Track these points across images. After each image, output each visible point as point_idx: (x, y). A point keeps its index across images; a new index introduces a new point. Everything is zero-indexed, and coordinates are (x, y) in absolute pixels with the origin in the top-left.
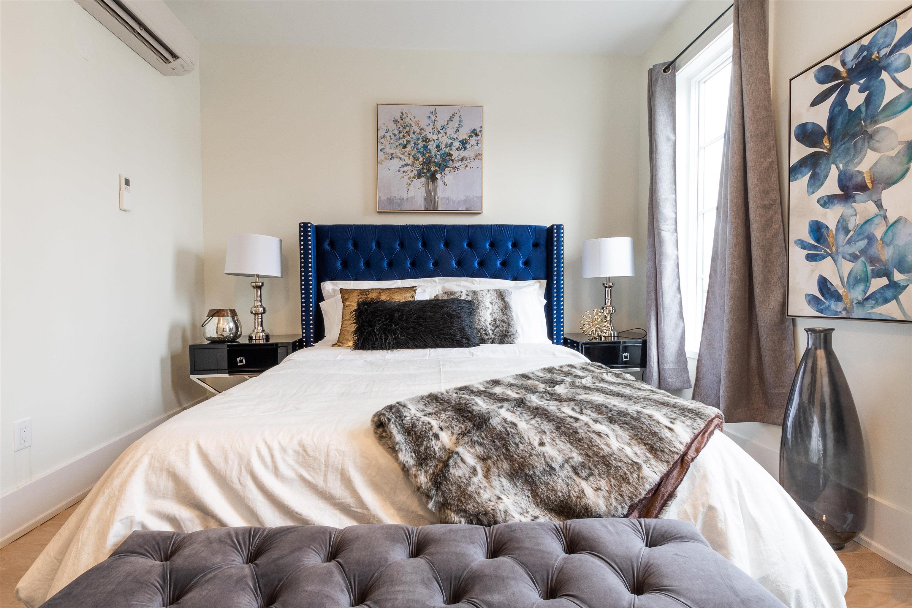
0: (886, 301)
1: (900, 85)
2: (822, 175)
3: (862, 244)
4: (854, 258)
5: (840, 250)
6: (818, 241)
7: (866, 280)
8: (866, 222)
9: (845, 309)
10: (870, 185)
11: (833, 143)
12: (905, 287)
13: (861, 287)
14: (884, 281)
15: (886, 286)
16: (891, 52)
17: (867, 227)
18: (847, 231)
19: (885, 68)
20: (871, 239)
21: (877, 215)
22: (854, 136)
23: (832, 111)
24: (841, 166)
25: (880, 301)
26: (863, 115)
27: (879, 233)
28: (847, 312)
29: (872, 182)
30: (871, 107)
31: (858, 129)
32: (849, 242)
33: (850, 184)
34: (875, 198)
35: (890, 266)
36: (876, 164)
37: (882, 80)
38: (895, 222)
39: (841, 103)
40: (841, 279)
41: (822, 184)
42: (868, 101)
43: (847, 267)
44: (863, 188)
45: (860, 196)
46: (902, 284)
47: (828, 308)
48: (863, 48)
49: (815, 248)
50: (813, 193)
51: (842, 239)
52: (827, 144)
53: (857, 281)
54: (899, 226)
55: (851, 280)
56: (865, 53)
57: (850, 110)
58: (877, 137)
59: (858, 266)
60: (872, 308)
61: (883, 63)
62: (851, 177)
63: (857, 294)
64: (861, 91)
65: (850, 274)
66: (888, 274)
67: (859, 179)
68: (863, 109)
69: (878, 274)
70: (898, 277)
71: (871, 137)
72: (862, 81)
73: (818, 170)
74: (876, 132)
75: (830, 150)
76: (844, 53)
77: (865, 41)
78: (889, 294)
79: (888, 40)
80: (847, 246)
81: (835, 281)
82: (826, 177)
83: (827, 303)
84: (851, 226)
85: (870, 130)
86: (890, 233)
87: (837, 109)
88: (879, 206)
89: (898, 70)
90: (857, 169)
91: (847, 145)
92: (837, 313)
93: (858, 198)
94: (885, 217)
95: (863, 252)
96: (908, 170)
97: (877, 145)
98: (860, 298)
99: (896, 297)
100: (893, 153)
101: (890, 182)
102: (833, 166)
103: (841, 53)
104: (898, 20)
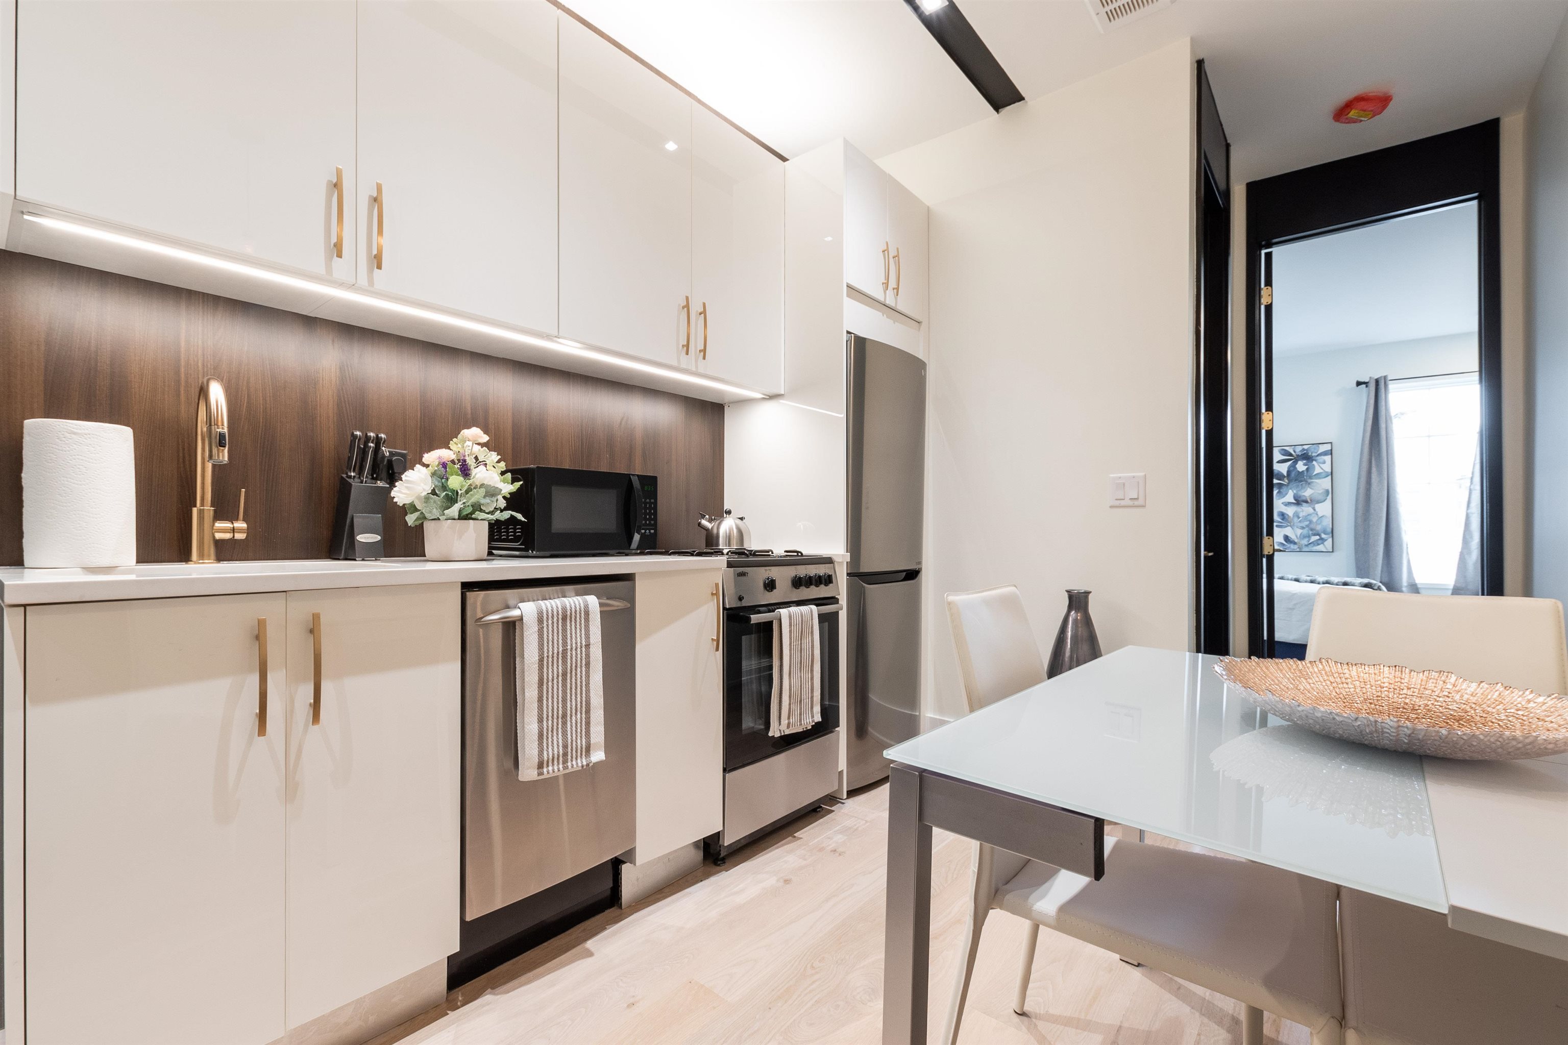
0: (1318, 544)
1: (1322, 469)
2: (1284, 493)
3: (1307, 523)
4: (1303, 528)
5: (1295, 524)
6: (1283, 519)
7: (1309, 537)
8: (1308, 515)
9: (1299, 548)
10: (1309, 501)
11: (1290, 481)
12: (1326, 540)
13: (1307, 539)
14: (1318, 537)
15: (1319, 539)
16: (1317, 456)
17: (1309, 516)
18: (1299, 518)
19: (1315, 460)
20: (1311, 522)
21: (1313, 513)
22: (1301, 481)
23: (1289, 468)
24: (1295, 491)
25: (1316, 544)
26: (1305, 474)
27: (1315, 520)
28: (1300, 549)
29: (1311, 500)
30: (1309, 473)
31: (1303, 479)
32: (1300, 522)
33: (1300, 499)
34: (1313, 506)
35: (1320, 533)
36: (1312, 494)
37: (1313, 464)
38: (1322, 517)
39: (1294, 466)
40: (1296, 536)
41: (1284, 497)
42: (1307, 469)
43: (1299, 532)
44: (1306, 502)
45: (1304, 504)
46: (1326, 538)
47: (1289, 547)
48: (1304, 450)
49: (1281, 523)
50: (1279, 499)
51: (1296, 520)
52: (1287, 481)
53: (1305, 537)
54: (1323, 518)
55: (1302, 537)
56: (1305, 452)
57: (1298, 471)
58: (1312, 484)
59: (1305, 531)
60: (1312, 547)
61: (1313, 458)
62: (1300, 497)
63: (1305, 542)
64: (1305, 465)
65: (1301, 534)
66: (1319, 535)
67: (1304, 498)
68: (1305, 472)
69: (1315, 535)
70: (1323, 536)
71: (1309, 484)
72: (1305, 461)
73: (1281, 490)
74: (1312, 482)
75: (1288, 483)
76: (1294, 448)
77: (1306, 447)
78: (1320, 542)
79: (1316, 451)
80: (1299, 523)
81: (1292, 536)
82: (1287, 494)
83: (1289, 545)
84: (1301, 516)
85: (1309, 481)
86: (1319, 520)
87: (1292, 468)
88: (1315, 510)
89: (1320, 463)
90: (1303, 494)
91: (1297, 484)
92: (1294, 549)
93: (1303, 505)
94: (1317, 514)
95: (1307, 526)
96: (1326, 499)
97: (1312, 488)
98: (1306, 543)
99: (1323, 543)
100: (1320, 492)
101: (1319, 502)
102: (1290, 491)
103: (1293, 447)
104: (1320, 445)
